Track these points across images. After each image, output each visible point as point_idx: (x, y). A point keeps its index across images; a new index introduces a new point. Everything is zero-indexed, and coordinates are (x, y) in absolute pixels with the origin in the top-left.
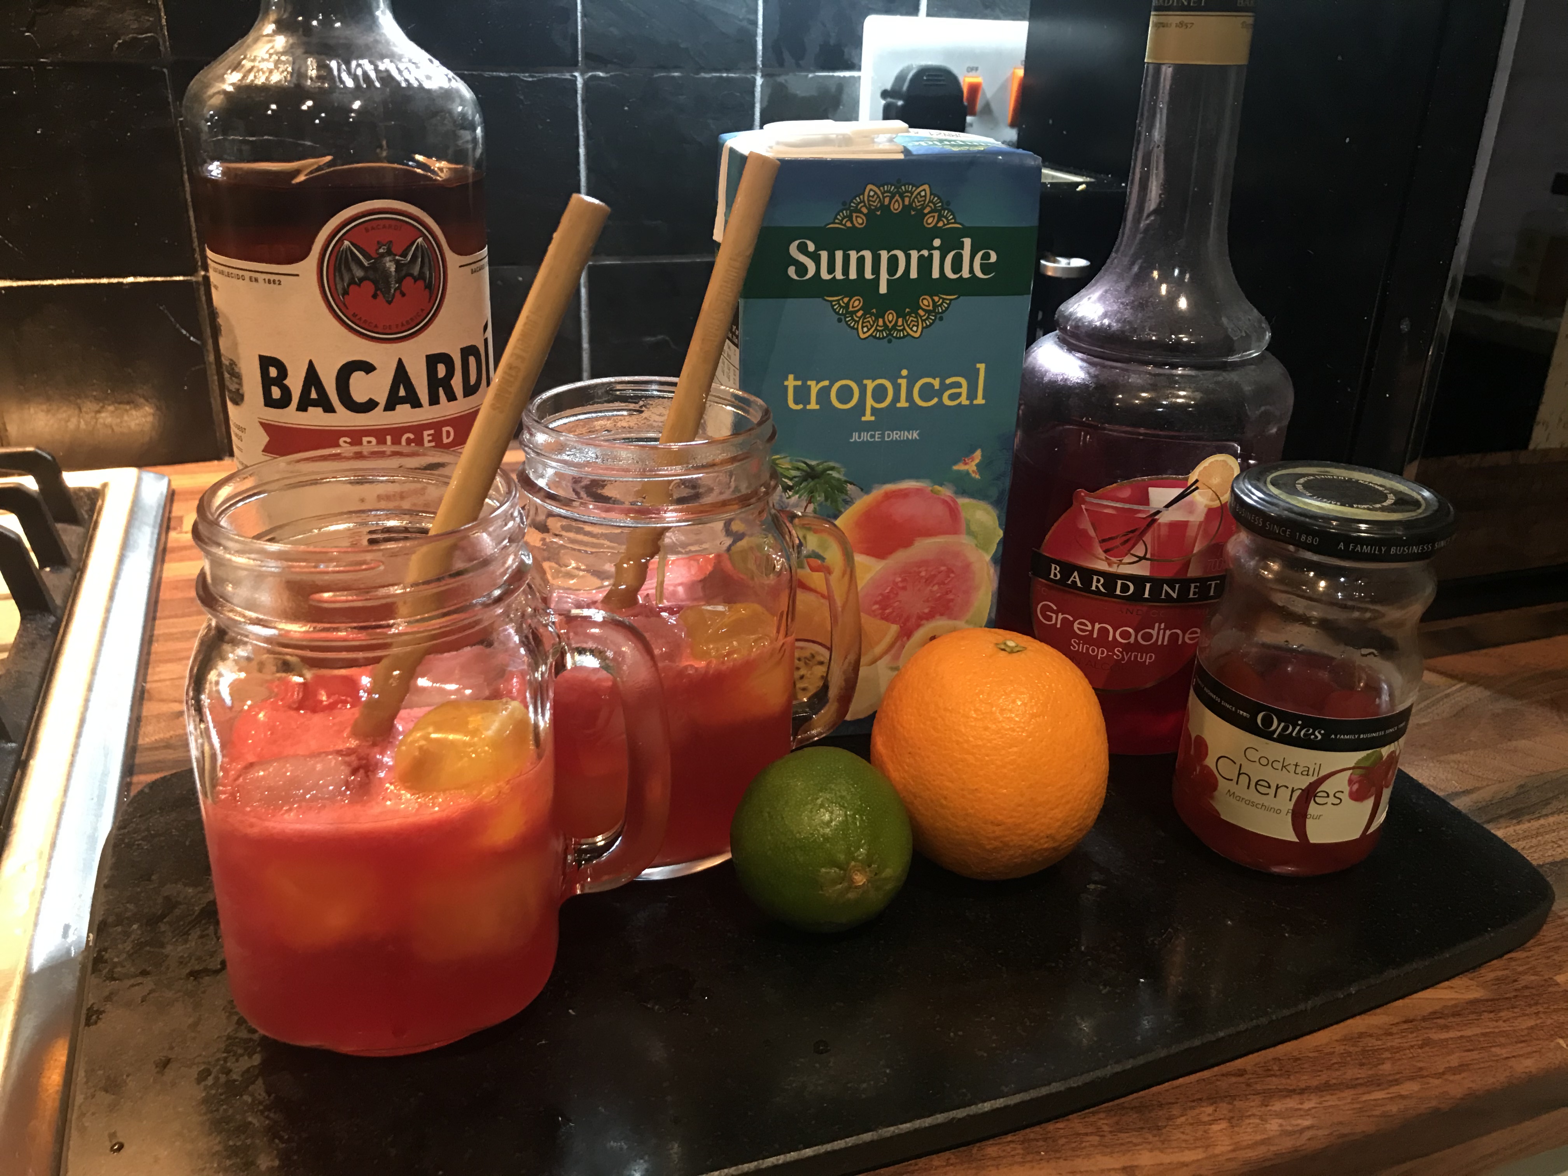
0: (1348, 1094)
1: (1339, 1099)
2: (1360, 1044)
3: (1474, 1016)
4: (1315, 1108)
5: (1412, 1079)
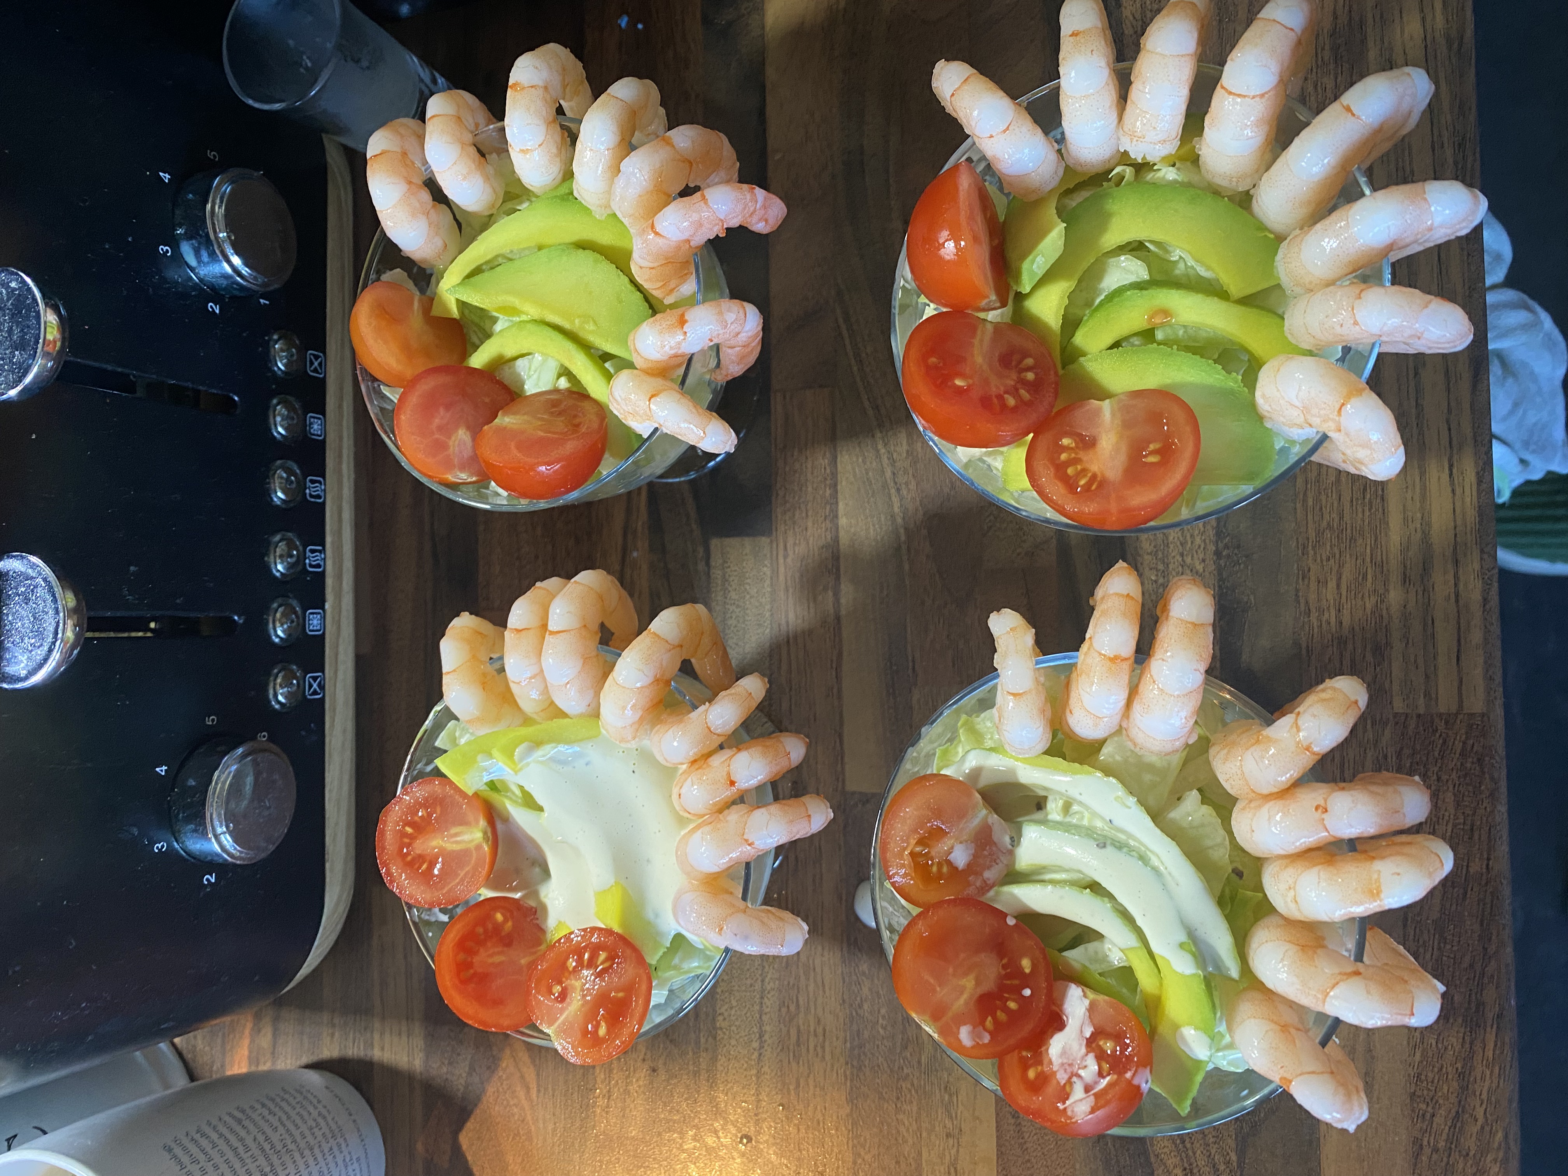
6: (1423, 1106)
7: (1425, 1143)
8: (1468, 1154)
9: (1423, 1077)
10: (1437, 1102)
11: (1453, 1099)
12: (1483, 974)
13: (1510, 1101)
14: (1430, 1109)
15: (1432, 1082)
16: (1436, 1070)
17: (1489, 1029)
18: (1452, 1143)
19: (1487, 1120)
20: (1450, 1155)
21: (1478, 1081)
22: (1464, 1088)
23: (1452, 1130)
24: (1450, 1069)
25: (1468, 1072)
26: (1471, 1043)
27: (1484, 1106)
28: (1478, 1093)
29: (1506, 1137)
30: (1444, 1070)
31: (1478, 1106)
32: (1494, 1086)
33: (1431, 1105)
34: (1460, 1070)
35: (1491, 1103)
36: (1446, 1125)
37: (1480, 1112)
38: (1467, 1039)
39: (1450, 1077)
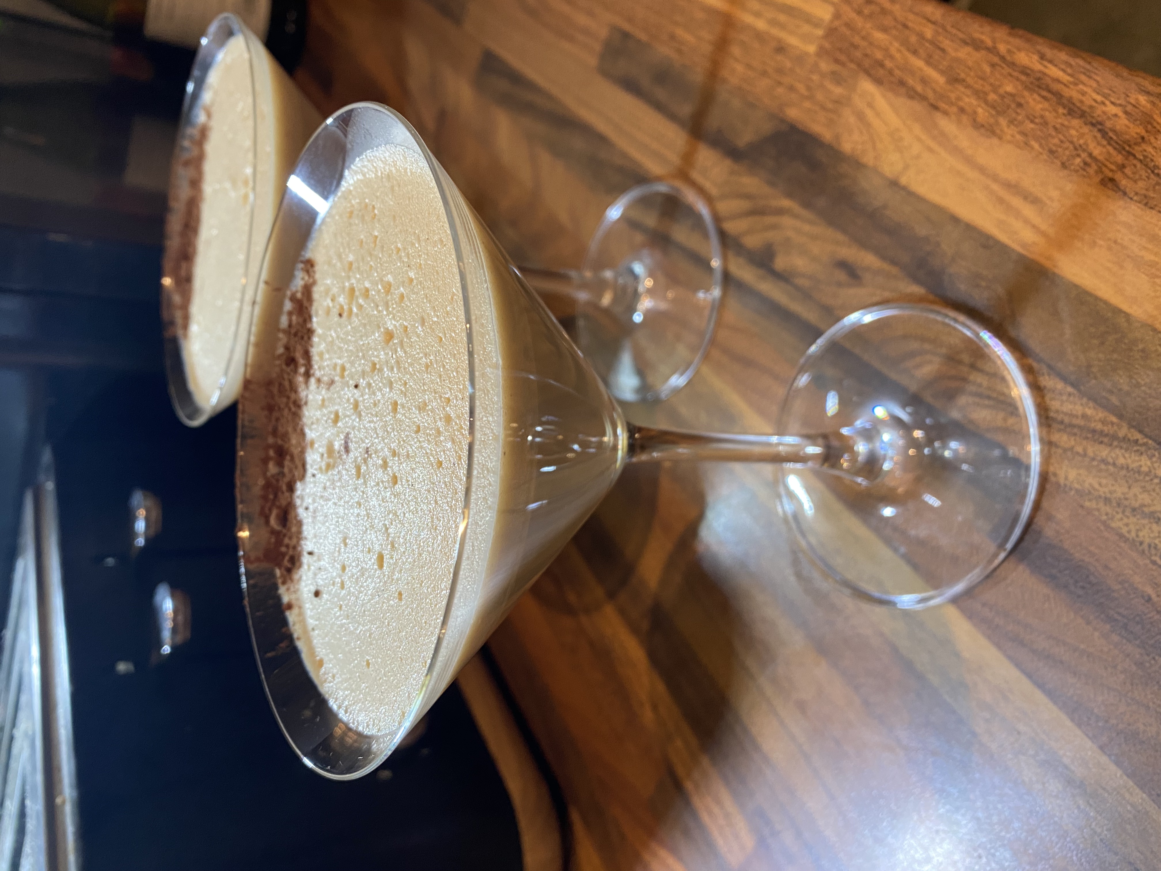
0: (1072, 93)
1: (1084, 94)
2: (992, 121)
3: (897, 72)
4: (1112, 103)
5: (1012, 64)
6: (1078, 160)
7: (1110, 175)
8: (1143, 138)
9: (1054, 148)
10: (1080, 146)
11: (1086, 129)
12: (1003, 58)
13: (1118, 75)
14: (1084, 155)
15: (1062, 142)
16: (1054, 133)
17: (1047, 71)
18: (1124, 149)
19: (1120, 105)
20: (1134, 156)
21: (1084, 99)
22: (1083, 115)
23: (1112, 142)
24: (1059, 121)
25: (1071, 106)
26: (1050, 91)
27: (1107, 103)
28: (1094, 104)
29: (1148, 93)
30: (1058, 126)
31: (1104, 108)
32: (1094, 85)
33: (1080, 152)
34: (1065, 112)
35: (1109, 95)
36: (1104, 146)
37: (1112, 109)
38: (1044, 93)
39: (1066, 123)
